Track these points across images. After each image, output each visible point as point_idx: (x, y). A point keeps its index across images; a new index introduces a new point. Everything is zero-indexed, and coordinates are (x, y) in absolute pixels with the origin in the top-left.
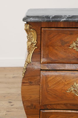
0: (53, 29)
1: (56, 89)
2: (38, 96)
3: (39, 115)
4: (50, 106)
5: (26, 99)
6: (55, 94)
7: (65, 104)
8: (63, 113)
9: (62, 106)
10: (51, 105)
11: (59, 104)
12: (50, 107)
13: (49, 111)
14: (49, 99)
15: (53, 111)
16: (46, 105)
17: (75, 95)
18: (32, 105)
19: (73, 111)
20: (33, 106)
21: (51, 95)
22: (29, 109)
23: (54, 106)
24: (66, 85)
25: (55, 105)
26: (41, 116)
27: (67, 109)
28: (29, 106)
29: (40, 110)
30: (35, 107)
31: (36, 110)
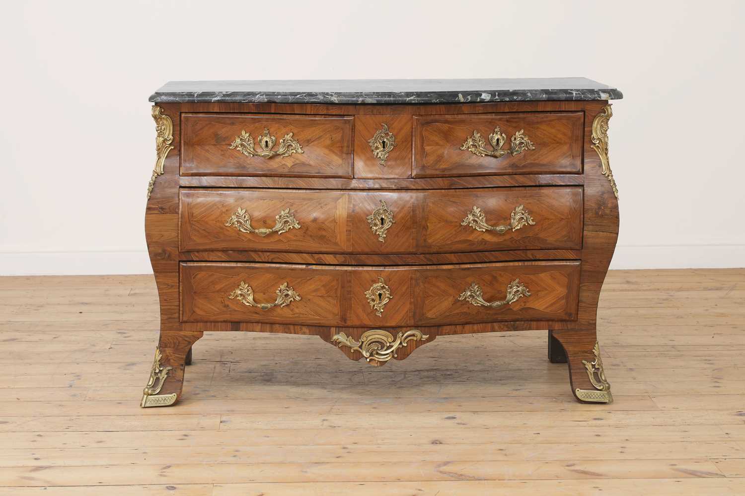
0: (201, 115)
1: (207, 220)
2: (174, 234)
3: (178, 274)
4: (196, 254)
5: (154, 240)
6: (204, 230)
7: (224, 251)
8: (226, 268)
9: (219, 254)
10: (198, 251)
11: (212, 250)
12: (197, 257)
13: (196, 264)
14: (195, 238)
15: (203, 264)
16: (189, 252)
17: (240, 230)
18: (164, 251)
19: (239, 265)
20: (165, 254)
21: (198, 231)
22: (160, 259)
23: (204, 255)
24: (224, 212)
25: (206, 253)
26: (181, 275)
27: (228, 260)
28: (159, 254)
29: (179, 261)
30: (169, 256)
31: (172, 262)
